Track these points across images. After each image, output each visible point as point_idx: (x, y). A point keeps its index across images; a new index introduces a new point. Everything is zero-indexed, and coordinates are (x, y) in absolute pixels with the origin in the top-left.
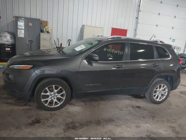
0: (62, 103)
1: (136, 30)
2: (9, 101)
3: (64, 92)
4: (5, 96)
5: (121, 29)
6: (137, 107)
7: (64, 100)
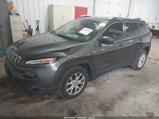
0: (82, 88)
1: (94, 8)
2: (22, 99)
3: (84, 78)
4: (11, 94)
5: (80, 7)
6: (130, 75)
7: (83, 85)
